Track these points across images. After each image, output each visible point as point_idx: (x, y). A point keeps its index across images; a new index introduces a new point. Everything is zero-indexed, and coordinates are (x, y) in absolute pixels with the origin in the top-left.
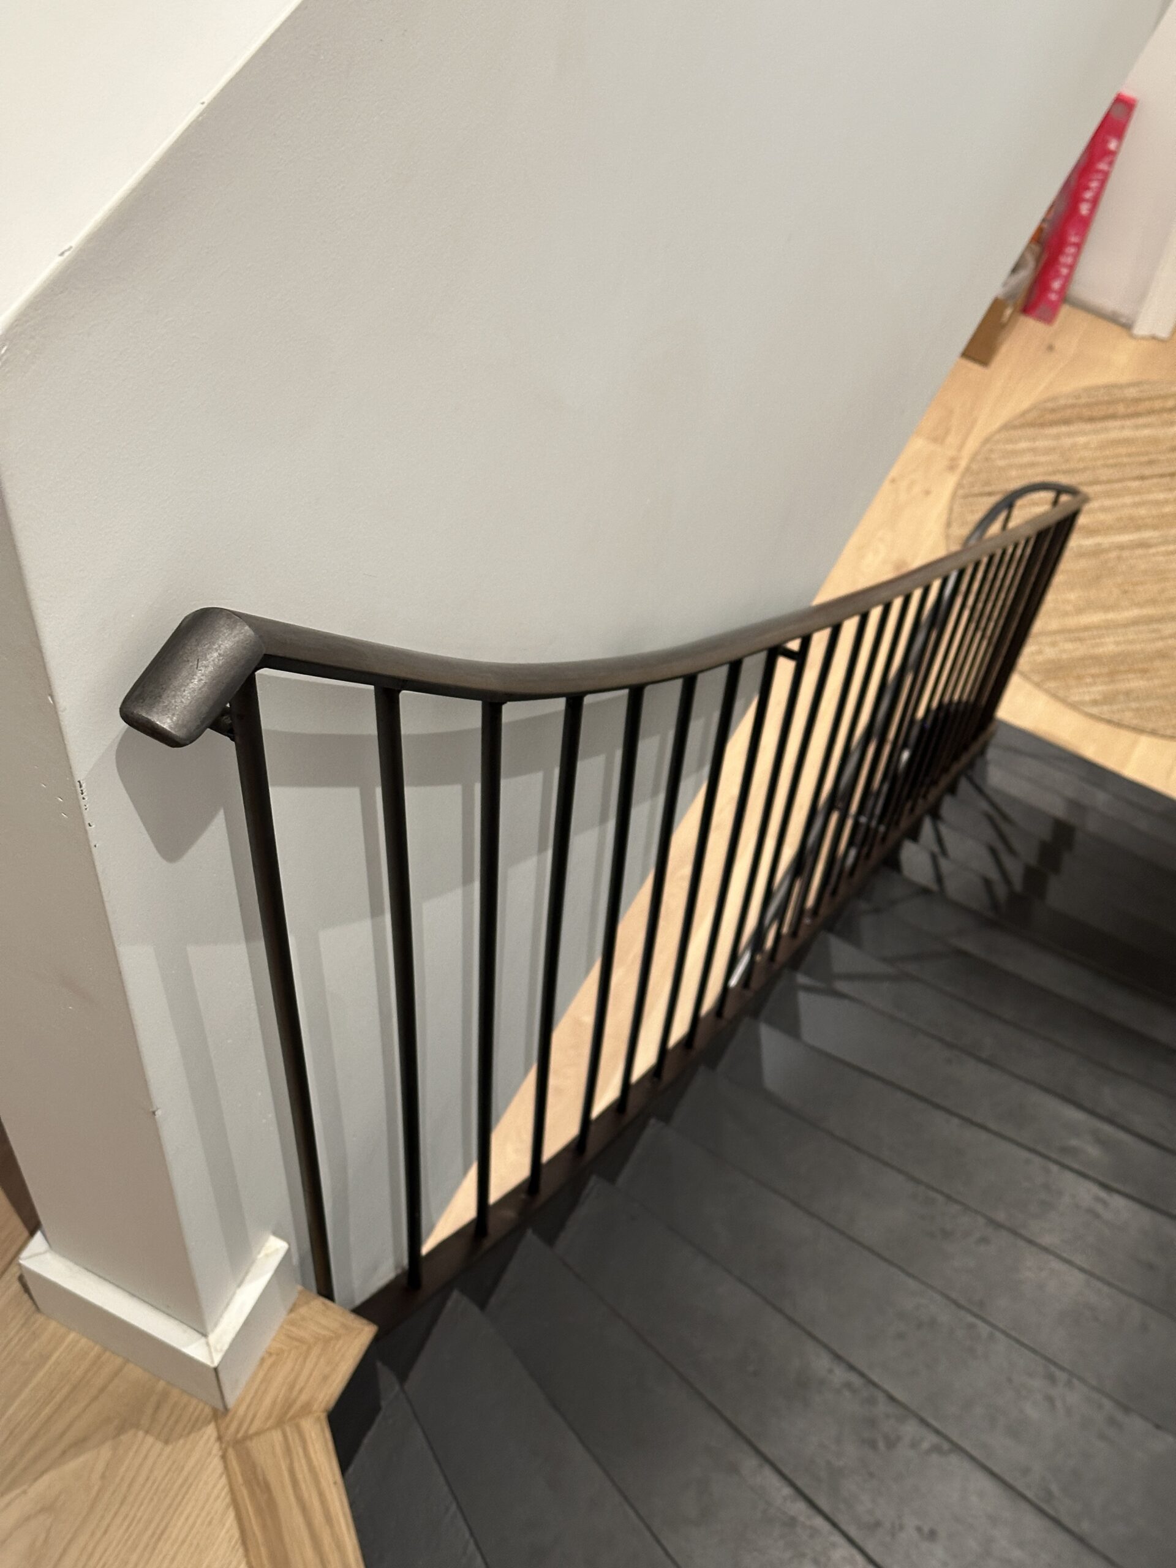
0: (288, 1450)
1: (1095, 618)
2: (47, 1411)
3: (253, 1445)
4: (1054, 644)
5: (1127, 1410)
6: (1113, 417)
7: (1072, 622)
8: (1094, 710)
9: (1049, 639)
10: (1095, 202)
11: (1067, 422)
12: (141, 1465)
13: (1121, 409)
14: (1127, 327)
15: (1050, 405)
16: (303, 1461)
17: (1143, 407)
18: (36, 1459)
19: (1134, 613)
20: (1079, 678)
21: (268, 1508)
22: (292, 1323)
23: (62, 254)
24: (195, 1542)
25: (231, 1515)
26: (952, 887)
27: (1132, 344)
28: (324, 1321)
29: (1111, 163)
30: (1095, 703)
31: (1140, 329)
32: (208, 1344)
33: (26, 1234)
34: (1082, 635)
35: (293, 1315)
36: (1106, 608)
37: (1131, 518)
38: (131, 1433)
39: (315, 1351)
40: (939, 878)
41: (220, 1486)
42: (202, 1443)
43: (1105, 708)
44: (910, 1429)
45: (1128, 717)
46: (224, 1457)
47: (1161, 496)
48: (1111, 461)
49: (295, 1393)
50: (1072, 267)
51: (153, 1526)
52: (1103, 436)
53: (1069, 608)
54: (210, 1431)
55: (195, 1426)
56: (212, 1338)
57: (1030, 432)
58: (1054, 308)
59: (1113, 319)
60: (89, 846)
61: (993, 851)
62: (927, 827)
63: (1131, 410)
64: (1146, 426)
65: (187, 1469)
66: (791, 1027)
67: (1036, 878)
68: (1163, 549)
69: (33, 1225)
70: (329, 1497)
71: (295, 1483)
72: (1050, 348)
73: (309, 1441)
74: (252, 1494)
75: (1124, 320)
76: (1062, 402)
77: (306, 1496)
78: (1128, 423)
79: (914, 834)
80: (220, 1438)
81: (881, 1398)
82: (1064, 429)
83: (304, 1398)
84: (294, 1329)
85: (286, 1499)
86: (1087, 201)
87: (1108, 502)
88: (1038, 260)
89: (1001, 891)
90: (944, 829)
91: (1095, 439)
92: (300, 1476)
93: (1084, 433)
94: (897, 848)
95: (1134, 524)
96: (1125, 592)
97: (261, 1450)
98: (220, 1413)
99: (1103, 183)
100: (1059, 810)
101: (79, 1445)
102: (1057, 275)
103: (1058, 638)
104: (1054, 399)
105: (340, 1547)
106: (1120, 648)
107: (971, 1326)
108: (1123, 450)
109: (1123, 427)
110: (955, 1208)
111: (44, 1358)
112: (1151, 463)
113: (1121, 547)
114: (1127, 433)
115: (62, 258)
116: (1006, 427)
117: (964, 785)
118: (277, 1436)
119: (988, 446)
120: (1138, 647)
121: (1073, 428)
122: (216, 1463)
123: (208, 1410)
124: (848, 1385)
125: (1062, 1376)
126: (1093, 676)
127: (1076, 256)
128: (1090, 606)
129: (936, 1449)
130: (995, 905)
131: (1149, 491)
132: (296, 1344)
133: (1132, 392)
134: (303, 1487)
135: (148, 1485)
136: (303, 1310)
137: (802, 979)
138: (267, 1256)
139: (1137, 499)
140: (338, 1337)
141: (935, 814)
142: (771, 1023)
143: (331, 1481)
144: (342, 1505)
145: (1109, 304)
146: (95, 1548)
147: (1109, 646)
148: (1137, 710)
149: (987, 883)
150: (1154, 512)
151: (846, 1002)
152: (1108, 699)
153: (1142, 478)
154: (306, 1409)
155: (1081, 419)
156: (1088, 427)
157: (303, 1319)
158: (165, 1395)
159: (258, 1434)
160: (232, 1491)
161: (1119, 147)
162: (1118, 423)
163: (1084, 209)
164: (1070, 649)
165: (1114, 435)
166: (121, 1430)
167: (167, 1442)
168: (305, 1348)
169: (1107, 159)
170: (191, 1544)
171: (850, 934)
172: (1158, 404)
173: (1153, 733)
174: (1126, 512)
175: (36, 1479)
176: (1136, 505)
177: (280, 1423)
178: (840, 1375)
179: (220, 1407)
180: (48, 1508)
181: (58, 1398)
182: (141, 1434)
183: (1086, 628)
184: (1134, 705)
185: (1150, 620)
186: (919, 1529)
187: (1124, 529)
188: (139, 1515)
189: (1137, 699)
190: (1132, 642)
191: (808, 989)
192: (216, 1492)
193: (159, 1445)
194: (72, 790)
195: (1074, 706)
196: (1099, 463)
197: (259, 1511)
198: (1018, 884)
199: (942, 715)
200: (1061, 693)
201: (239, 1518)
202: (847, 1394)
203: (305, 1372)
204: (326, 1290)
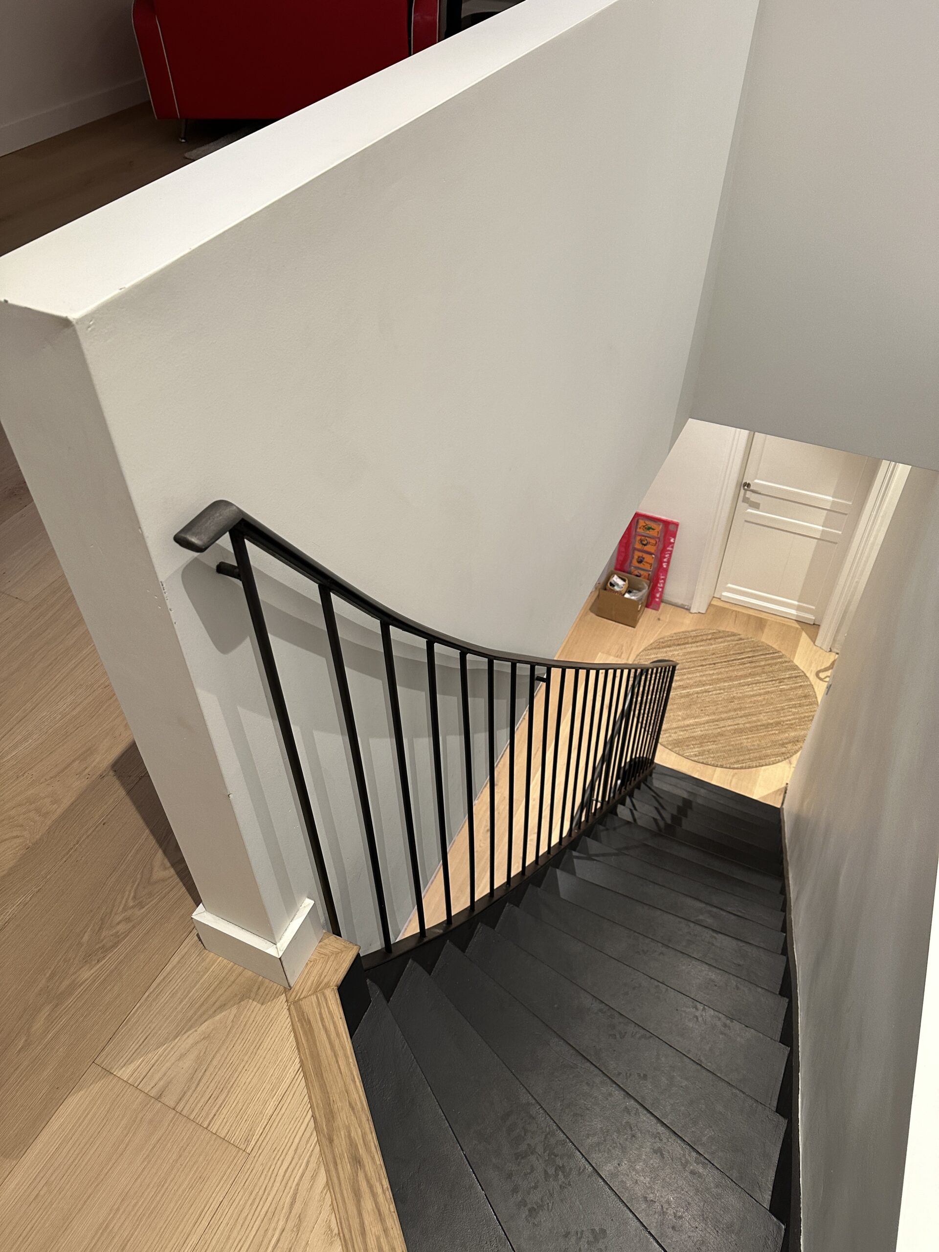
0: (319, 1004)
1: (692, 721)
2: (208, 993)
3: (302, 1003)
4: (675, 733)
5: (732, 1020)
6: (687, 643)
7: (681, 723)
8: (696, 759)
9: (673, 731)
10: (668, 562)
11: (669, 646)
12: (250, 1015)
13: (690, 640)
14: (688, 610)
15: (661, 640)
16: (326, 1009)
17: (698, 639)
18: (201, 1016)
19: (707, 718)
20: (688, 746)
21: (309, 1032)
22: (321, 947)
23: (121, 289)
24: (275, 1049)
25: (292, 1035)
26: (639, 822)
27: (691, 615)
28: (336, 945)
29: (672, 547)
30: (696, 755)
31: (693, 610)
32: (277, 948)
33: (195, 906)
34: (686, 728)
35: (321, 943)
36: (695, 718)
37: (700, 681)
38: (246, 1001)
39: (332, 958)
40: (635, 820)
41: (287, 1022)
42: (279, 1003)
43: (701, 757)
44: (631, 1028)
45: (710, 761)
46: (289, 1009)
47: (711, 672)
48: (690, 660)
49: (322, 978)
50: (663, 588)
51: (256, 1042)
52: (685, 651)
53: (680, 718)
54: (283, 997)
55: (276, 996)
56: (278, 945)
57: (655, 651)
58: (659, 604)
59: (682, 607)
60: (172, 623)
61: (656, 809)
62: (628, 800)
63: (694, 640)
64: (701, 646)
65: (271, 1016)
66: (572, 872)
67: (676, 820)
68: (714, 692)
69: (198, 901)
70: (338, 1024)
71: (322, 1019)
72: (659, 619)
73: (328, 1000)
74: (302, 1025)
75: (686, 607)
76: (666, 639)
77: (327, 1024)
78: (694, 645)
79: (623, 803)
80: (287, 1001)
81: (617, 1015)
82: (668, 649)
83: (326, 980)
84: (321, 950)
85: (317, 1026)
86: (665, 562)
87: (690, 676)
88: (649, 587)
89: (661, 824)
90: (634, 801)
91: (681, 652)
92: (324, 1016)
93: (675, 650)
94: (615, 807)
95: (703, 684)
96: (702, 710)
97: (305, 1004)
98: (288, 988)
99: (670, 555)
100: (685, 795)
101: (222, 1007)
102: (658, 591)
103: (676, 730)
104: (663, 638)
105: (343, 1048)
106: (702, 733)
107: (657, 986)
108: (693, 656)
109: (692, 647)
110: (647, 941)
111: (207, 969)
112: (705, 659)
113: (697, 693)
114: (694, 649)
115: (120, 291)
116: (645, 650)
117: (643, 786)
118: (314, 998)
119: (639, 658)
120: (710, 732)
121: (671, 649)
122: (286, 1012)
123: (282, 988)
124: (601, 1010)
125: (700, 1007)
126: (693, 745)
127: (664, 583)
128: (688, 717)
129: (644, 1036)
130: (660, 829)
131: (706, 671)
132: (323, 956)
133: (694, 634)
134: (326, 1020)
135: (254, 1024)
136: (326, 941)
137: (575, 853)
138: (305, 907)
139: (701, 674)
140: (342, 952)
141: (631, 795)
142: (563, 870)
143: (339, 1017)
144: (344, 1028)
145: (680, 602)
146: (228, 1055)
147: (698, 732)
148: (713, 757)
149: (655, 820)
150: (709, 678)
151: (595, 862)
152: (701, 754)
153: (702, 666)
154: (327, 985)
155: (674, 645)
156: (678, 648)
157: (326, 945)
158: (262, 983)
159: (305, 998)
160: (293, 1025)
161: (674, 540)
162: (690, 645)
163: (665, 565)
164: (682, 735)
165: (689, 650)
166: (242, 1000)
167: (262, 1004)
168: (327, 957)
169: (671, 546)
170: (273, 1051)
171: (596, 838)
172: (705, 638)
173: (722, 766)
174: (698, 679)
175: (201, 1025)
176: (701, 676)
177: (315, 992)
178: (596, 1006)
179: (287, 986)
180: (206, 1037)
181: (212, 988)
182: (251, 1001)
183: (688, 726)
184: (712, 756)
185: (714, 721)
186: (639, 1075)
187: (698, 686)
188: (249, 1038)
189: (713, 753)
190: (707, 730)
191: (578, 858)
192: (285, 1025)
193: (259, 1005)
194: (158, 587)
195: (687, 758)
196: (684, 661)
197: (305, 1033)
198: (669, 821)
199: (632, 763)
200: (681, 753)
201: (296, 1037)
202: (600, 1014)
203: (326, 971)
204: (337, 931)
